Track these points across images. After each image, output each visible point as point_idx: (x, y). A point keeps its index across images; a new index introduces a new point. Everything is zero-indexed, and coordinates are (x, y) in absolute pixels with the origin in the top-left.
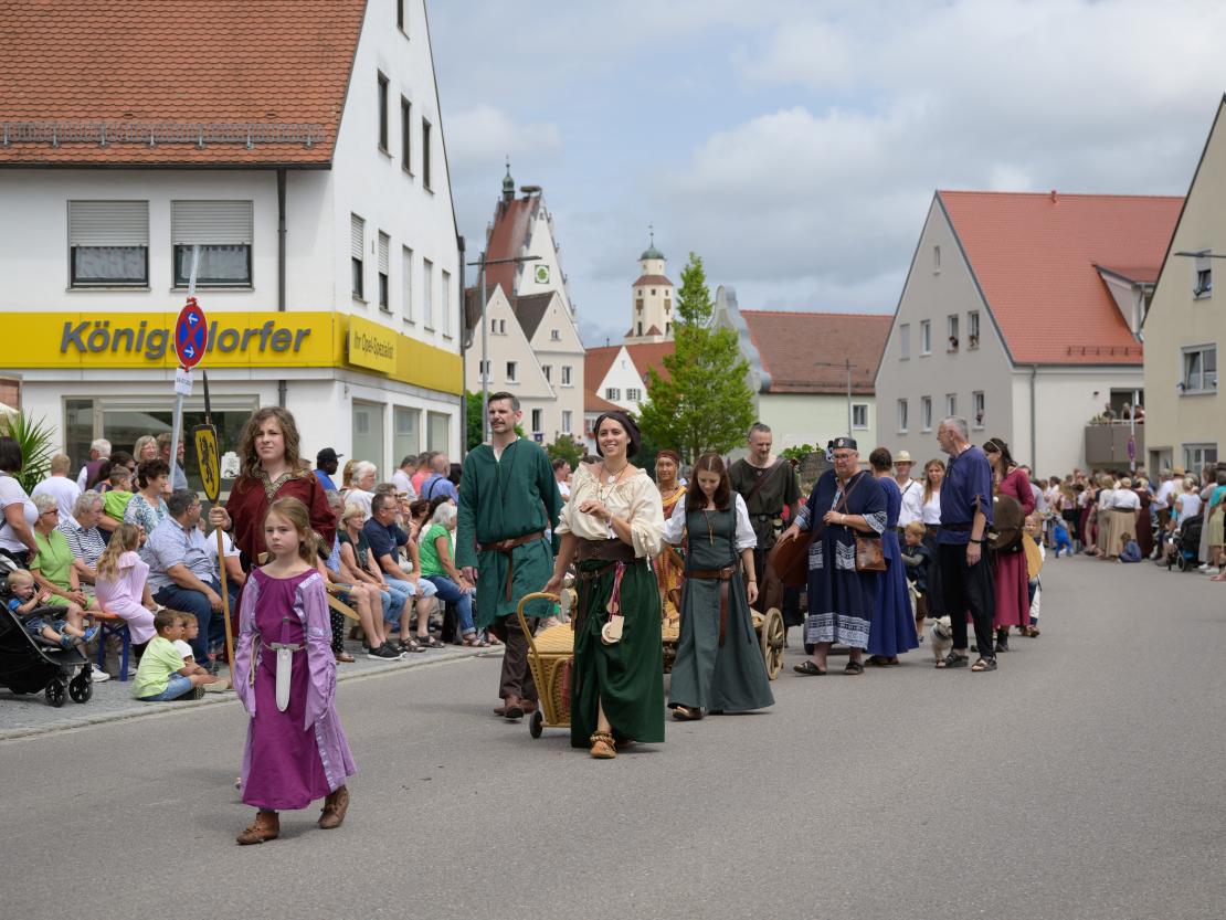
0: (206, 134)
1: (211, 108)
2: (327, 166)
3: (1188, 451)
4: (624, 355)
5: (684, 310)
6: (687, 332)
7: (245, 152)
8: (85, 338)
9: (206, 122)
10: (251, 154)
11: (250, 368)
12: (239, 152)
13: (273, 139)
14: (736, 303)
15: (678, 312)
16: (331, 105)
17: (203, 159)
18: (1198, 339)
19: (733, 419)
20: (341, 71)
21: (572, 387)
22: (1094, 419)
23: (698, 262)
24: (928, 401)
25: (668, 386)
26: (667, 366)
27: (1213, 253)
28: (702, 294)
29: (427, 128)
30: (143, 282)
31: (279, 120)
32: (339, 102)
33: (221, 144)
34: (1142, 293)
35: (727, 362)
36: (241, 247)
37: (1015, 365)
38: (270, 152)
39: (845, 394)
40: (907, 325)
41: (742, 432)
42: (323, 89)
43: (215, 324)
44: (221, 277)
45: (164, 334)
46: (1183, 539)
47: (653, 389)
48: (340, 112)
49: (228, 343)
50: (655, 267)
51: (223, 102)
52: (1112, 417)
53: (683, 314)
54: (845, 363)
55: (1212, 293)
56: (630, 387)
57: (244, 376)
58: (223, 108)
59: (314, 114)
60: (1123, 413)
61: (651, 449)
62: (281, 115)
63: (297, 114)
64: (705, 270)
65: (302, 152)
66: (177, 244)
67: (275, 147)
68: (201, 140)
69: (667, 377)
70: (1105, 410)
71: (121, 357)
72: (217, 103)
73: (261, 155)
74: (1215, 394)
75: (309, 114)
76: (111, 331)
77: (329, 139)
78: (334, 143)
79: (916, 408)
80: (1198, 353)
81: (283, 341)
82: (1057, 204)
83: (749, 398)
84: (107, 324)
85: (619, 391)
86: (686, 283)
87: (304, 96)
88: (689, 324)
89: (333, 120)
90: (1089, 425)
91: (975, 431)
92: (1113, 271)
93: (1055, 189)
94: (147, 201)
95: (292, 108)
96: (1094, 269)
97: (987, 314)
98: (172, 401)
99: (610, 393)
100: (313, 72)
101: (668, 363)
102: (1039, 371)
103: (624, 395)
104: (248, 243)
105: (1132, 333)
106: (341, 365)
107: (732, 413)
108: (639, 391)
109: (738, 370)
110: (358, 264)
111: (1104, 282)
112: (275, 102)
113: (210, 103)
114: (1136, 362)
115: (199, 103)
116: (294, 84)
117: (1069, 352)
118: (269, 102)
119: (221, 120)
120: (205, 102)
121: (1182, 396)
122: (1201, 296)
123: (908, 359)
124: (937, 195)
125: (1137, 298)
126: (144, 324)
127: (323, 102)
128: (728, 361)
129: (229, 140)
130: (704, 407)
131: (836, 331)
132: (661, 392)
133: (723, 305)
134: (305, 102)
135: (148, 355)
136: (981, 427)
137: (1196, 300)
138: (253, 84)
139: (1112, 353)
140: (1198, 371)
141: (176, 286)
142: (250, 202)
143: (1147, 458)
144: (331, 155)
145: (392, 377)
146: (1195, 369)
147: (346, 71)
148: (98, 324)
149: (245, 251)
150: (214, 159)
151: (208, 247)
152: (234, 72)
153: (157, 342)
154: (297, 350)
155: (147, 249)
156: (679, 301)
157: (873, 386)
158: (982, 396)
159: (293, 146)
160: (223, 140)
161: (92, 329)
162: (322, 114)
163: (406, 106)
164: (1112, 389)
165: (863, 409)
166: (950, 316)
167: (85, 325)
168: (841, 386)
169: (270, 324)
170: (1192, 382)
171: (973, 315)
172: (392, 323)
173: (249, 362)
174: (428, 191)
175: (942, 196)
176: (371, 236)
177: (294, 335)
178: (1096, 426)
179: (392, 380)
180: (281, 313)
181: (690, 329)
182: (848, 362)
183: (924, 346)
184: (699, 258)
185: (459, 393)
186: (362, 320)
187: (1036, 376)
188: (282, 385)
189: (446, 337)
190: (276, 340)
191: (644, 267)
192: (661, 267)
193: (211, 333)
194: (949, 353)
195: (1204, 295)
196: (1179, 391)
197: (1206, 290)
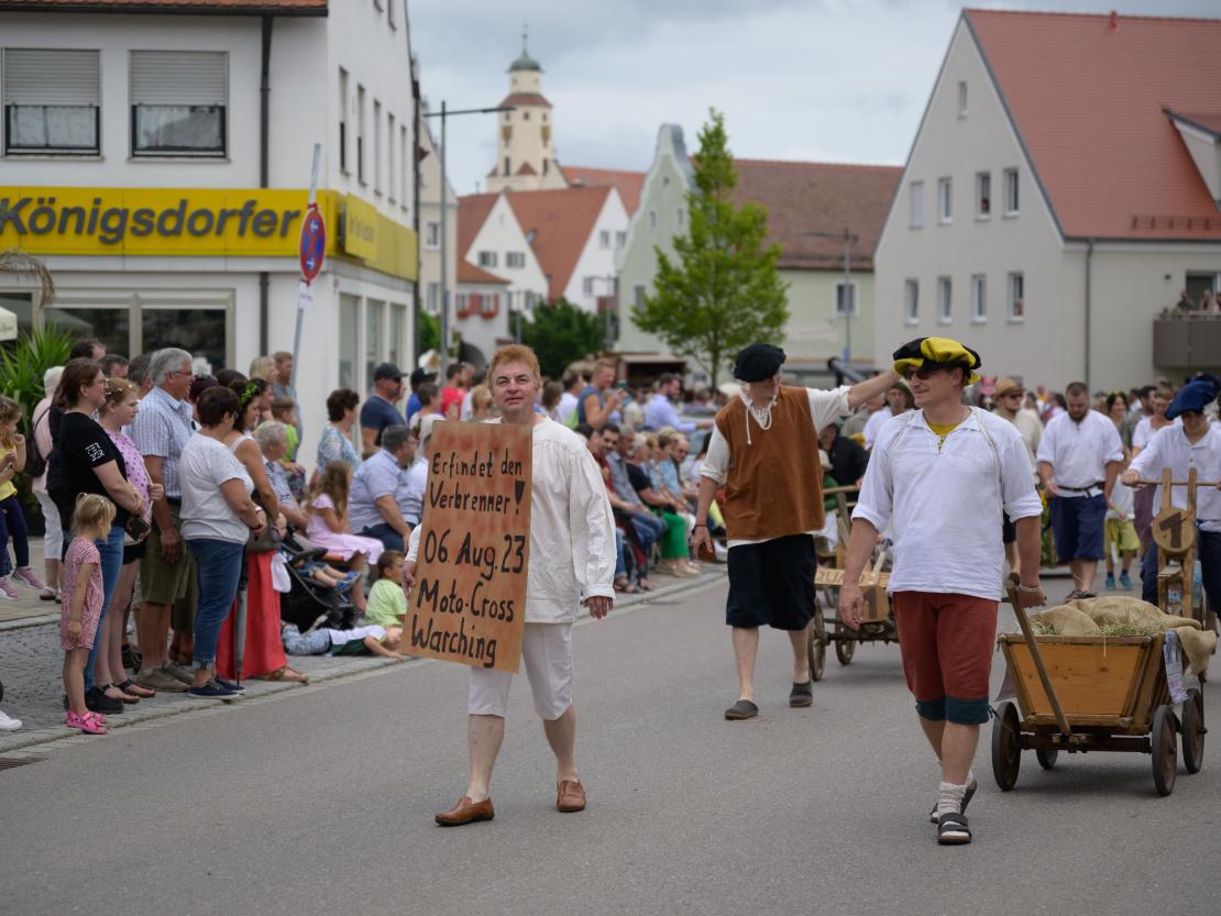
2: (322, 12)
4: (502, 207)
5: (701, 180)
8: (25, 216)
11: (226, 257)
14: (685, 146)
15: (693, 182)
19: (760, 316)
22: (1166, 310)
23: (719, 120)
24: (946, 283)
25: (679, 273)
26: (678, 249)
30: (95, 150)
35: (753, 245)
36: (212, 109)
37: (1068, 239)
43: (184, 203)
44: (189, 144)
45: (123, 214)
49: (200, 224)
52: (1188, 308)
53: (700, 186)
56: (511, 250)
57: (218, 266)
60: (1202, 303)
66: (135, 103)
70: (1178, 299)
71: (70, 240)
76: (58, 209)
79: (930, 292)
81: (265, 223)
82: (1118, 29)
84: (52, 200)
85: (495, 255)
86: (704, 147)
88: (707, 197)
90: (1158, 318)
92: (1190, 118)
93: (1113, 9)
94: (98, 51)
96: (1164, 119)
97: (1029, 172)
98: (129, 295)
99: (484, 257)
101: (679, 244)
102: (1098, 247)
103: (502, 260)
104: (221, 104)
105: (1212, 199)
106: (333, 253)
107: (760, 308)
108: (523, 256)
110: (342, 126)
111: (1177, 133)
117: (1135, 223)
123: (920, 228)
124: (965, 14)
126: (97, 201)
128: (755, 244)
131: (814, 186)
132: (672, 282)
133: (669, 149)
135: (103, 240)
136: (1018, 319)
139: (1189, 225)
141: (134, 156)
142: (223, 53)
148: (41, 201)
149: (217, 113)
151: (172, 106)
153: (113, 223)
154: (284, 233)
155: (98, 109)
158: (1021, 280)
161: (33, 207)
164: (1187, 272)
165: (851, 288)
166: (978, 174)
167: (25, 202)
168: (822, 259)
169: (252, 203)
171: (1010, 174)
172: (368, 196)
173: (226, 250)
174: (392, 26)
175: (967, 15)
176: (353, 92)
177: (280, 217)
178: (1169, 319)
179: (365, 267)
180: (264, 190)
181: (708, 204)
182: (846, 230)
183: (943, 212)
184: (721, 114)
185: (414, 278)
186: (355, 198)
187: (1094, 255)
188: (264, 278)
189: (404, 209)
190: (258, 222)
191: (514, 81)
192: (536, 82)
193: (179, 214)
194: (977, 221)
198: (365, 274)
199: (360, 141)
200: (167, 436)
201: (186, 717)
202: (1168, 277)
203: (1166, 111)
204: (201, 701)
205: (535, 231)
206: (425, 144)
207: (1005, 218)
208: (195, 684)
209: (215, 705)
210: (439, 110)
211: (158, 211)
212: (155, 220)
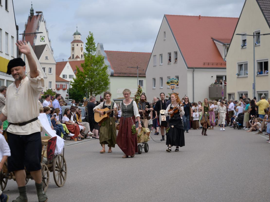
3: (239, 94)
4: (68, 64)
5: (87, 49)
6: (88, 56)
14: (103, 48)
15: (86, 50)
18: (242, 60)
21: (52, 74)
22: (212, 85)
23: (92, 35)
24: (162, 79)
25: (83, 73)
26: (82, 67)
27: (247, 34)
28: (93, 44)
34: (226, 47)
37: (188, 68)
39: (137, 77)
40: (156, 55)
41: (105, 87)
46: (238, 120)
47: (78, 74)
52: (217, 84)
53: (87, 51)
54: (137, 67)
55: (247, 47)
56: (70, 74)
60: (220, 83)
61: (77, 93)
64: (94, 37)
69: (82, 70)
70: (215, 82)
74: (247, 77)
79: (158, 81)
80: (242, 65)
82: (200, 20)
83: (108, 77)
85: (66, 75)
86: (88, 41)
88: (89, 54)
90: (210, 86)
91: (176, 88)
92: (217, 40)
93: (200, 15)
96: (211, 39)
97: (180, 52)
99: (64, 76)
101: (82, 66)
103: (68, 77)
105: (223, 59)
108: (73, 75)
109: (104, 68)
111: (214, 43)
114: (224, 67)
117: (204, 64)
121: (238, 77)
122: (243, 48)
123: (156, 66)
124: (165, 16)
125: (225, 48)
128: (101, 65)
130: (94, 79)
131: (134, 57)
132: (80, 75)
133: (99, 49)
137: (242, 49)
139: (217, 65)
140: (242, 70)
143: (227, 96)
146: (241, 69)
156: (86, 47)
157: (145, 74)
158: (178, 77)
164: (217, 75)
165: (142, 81)
166: (168, 53)
168: (135, 74)
170: (241, 73)
171: (176, 53)
174: (7, 11)
178: (213, 86)
181: (89, 55)
183: (161, 62)
187: (194, 71)
191: (75, 37)
194: (168, 64)
195: (244, 47)
196: (237, 76)
197: (245, 46)
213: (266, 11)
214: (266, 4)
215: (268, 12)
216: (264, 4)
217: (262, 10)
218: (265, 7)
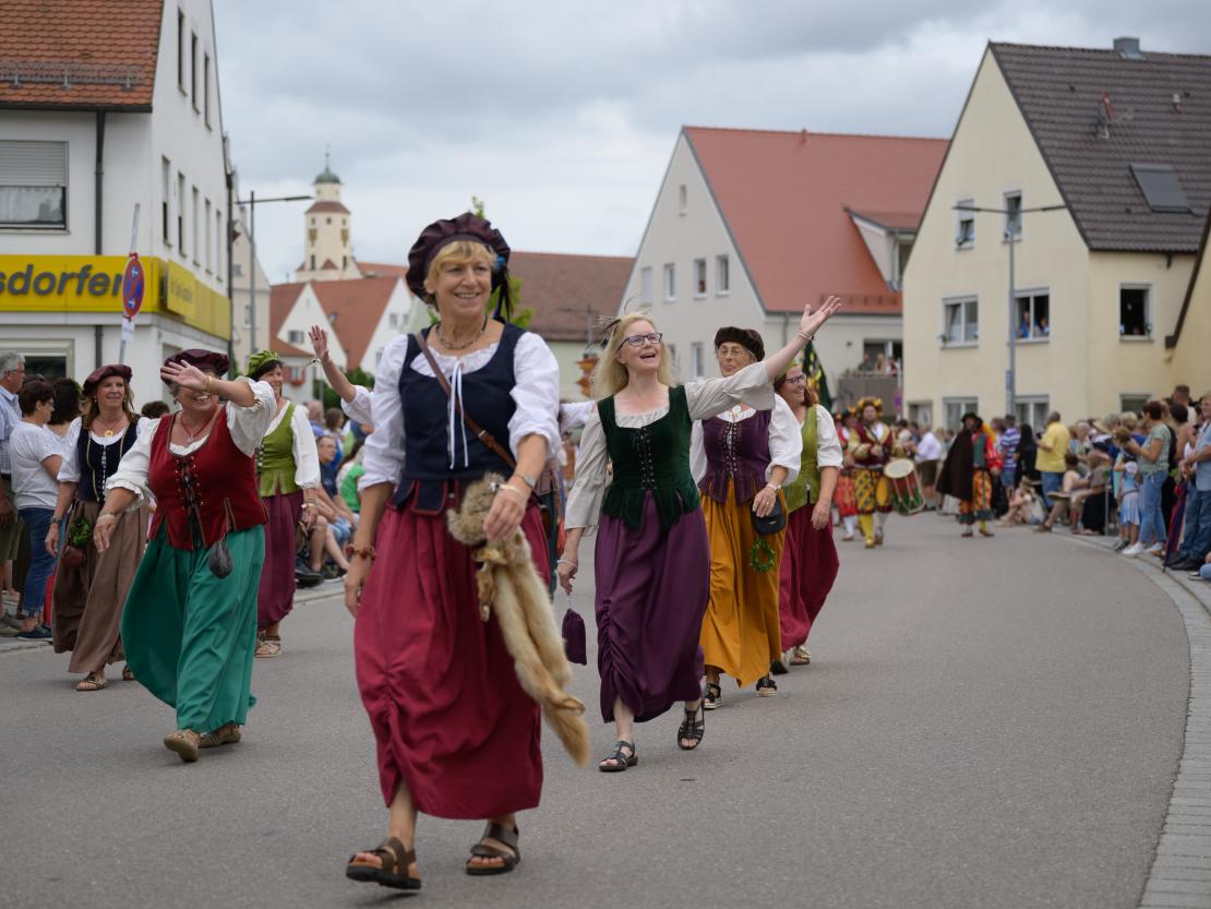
0: (21, 72)
1: (22, 46)
2: (148, 109)
3: (948, 405)
4: (308, 294)
7: (64, 93)
9: (18, 60)
10: (68, 96)
11: (66, 312)
12: (57, 93)
13: (90, 80)
16: (146, 46)
17: (20, 98)
18: (960, 290)
20: (153, 11)
22: (848, 371)
23: (480, 207)
27: (976, 205)
29: (207, 60)
31: (93, 60)
32: (154, 42)
33: (37, 83)
34: (896, 240)
36: (54, 188)
37: (769, 313)
38: (88, 94)
42: (136, 30)
43: (30, 267)
48: (156, 53)
49: (44, 285)
50: (328, 193)
51: (33, 40)
52: (866, 369)
54: (587, 308)
55: (975, 244)
57: (60, 320)
58: (34, 46)
59: (130, 55)
60: (877, 365)
62: (94, 54)
63: (113, 54)
65: (121, 94)
67: (93, 87)
68: (16, 79)
70: (858, 362)
72: (27, 40)
73: (79, 96)
74: (976, 347)
75: (124, 55)
77: (148, 82)
78: (152, 85)
80: (959, 305)
81: (99, 284)
82: (808, 143)
85: (302, 333)
87: (118, 36)
89: (150, 62)
90: (842, 378)
92: (865, 216)
93: (804, 128)
95: (106, 48)
96: (842, 217)
97: (738, 259)
99: (293, 335)
100: (124, 10)
102: (792, 320)
104: (62, 185)
105: (885, 282)
106: (156, 310)
110: (165, 206)
111: (856, 228)
112: (87, 41)
113: (21, 40)
114: (893, 312)
115: (9, 39)
116: (106, 23)
118: (81, 41)
119: (34, 59)
120: (15, 39)
121: (944, 349)
122: (963, 246)
123: (650, 305)
124: (684, 131)
125: (892, 244)
127: (136, 42)
129: (45, 79)
134: (118, 42)
137: (957, 250)
138: (63, 21)
139: (866, 301)
140: (960, 323)
142: (63, 143)
143: (906, 408)
144: (151, 98)
145: (190, 322)
146: (956, 321)
147: (158, 11)
149: (60, 191)
150: (31, 99)
151: (20, 187)
152: (42, 9)
154: (114, 293)
159: (112, 88)
160: (39, 79)
162: (136, 55)
163: (194, 40)
164: (865, 339)
166: (696, 261)
169: (88, 268)
170: (953, 334)
171: (722, 260)
172: (188, 265)
173: (66, 306)
174: (209, 128)
175: (688, 132)
176: (174, 178)
177: (112, 280)
178: (851, 377)
179: (187, 325)
180: (98, 257)
182: (589, 307)
183: (668, 291)
184: (482, 203)
185: (227, 337)
186: (175, 264)
187: (789, 325)
188: (99, 330)
189: (219, 279)
190: (93, 284)
191: (320, 191)
192: (337, 193)
193: (26, 276)
194: (696, 299)
195: (966, 245)
196: (940, 343)
197: (966, 239)
198: (184, 330)
199: (180, 219)
200: (4, 424)
201: (17, 653)
202: (849, 344)
203: (847, 210)
204: (29, 642)
205: (336, 314)
206: (238, 228)
207: (718, 297)
208: (24, 629)
209: (41, 646)
210: (248, 198)
211: (9, 275)
212: (6, 282)
213: (1042, 125)
214: (1042, 101)
215: (1047, 126)
216: (1035, 101)
217: (1029, 122)
218: (1039, 109)
